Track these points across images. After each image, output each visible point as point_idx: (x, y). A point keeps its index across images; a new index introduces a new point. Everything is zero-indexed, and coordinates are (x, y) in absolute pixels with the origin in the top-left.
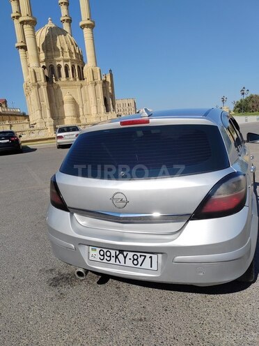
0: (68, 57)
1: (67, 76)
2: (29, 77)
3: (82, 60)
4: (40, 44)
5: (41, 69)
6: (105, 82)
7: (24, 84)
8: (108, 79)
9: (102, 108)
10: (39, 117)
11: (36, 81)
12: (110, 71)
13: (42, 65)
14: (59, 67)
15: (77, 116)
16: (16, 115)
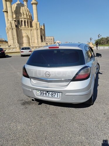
0: (26, 17)
1: (25, 25)
2: (8, 25)
3: (32, 18)
4: (13, 11)
5: (14, 22)
6: (41, 29)
7: (6, 28)
8: (43, 28)
9: (40, 40)
10: (13, 42)
11: (12, 27)
12: (44, 24)
13: (14, 20)
14: (22, 21)
15: (29, 43)
16: (2, 41)
